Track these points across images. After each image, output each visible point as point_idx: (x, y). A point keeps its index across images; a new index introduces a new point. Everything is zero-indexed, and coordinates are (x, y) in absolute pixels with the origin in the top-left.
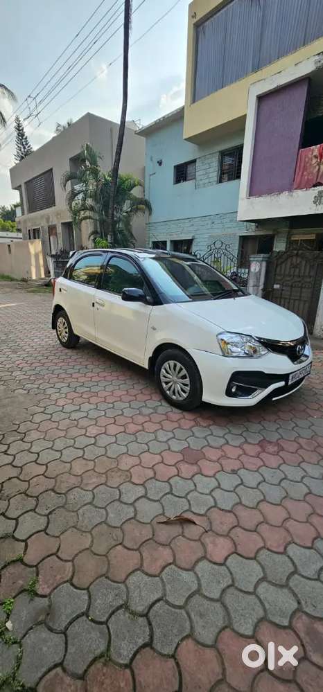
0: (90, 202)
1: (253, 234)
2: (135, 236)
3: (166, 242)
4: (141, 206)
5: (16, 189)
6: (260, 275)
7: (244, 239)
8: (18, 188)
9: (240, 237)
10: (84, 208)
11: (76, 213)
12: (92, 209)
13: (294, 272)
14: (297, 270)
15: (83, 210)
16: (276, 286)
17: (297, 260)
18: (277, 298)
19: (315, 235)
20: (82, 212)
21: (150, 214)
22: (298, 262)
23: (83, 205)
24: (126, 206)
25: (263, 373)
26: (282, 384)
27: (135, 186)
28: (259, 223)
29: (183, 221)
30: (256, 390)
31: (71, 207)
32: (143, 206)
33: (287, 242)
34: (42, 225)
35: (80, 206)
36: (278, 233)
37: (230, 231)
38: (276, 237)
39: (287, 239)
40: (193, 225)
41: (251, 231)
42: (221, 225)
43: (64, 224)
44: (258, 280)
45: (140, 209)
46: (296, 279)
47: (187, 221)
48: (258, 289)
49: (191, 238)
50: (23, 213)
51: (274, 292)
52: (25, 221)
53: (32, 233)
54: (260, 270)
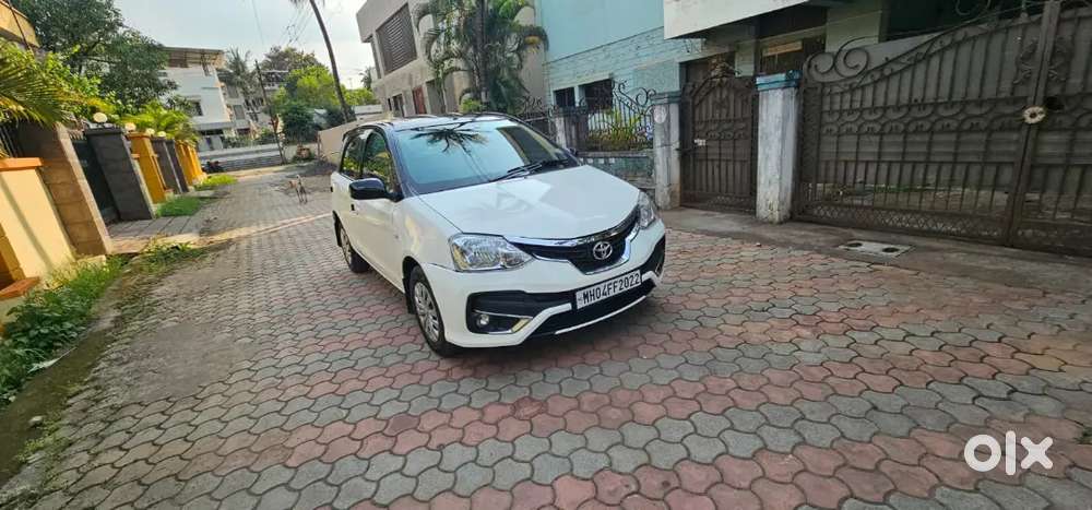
0: (455, 46)
1: (700, 56)
2: (526, 86)
3: (571, 90)
4: (531, 39)
5: (365, 42)
6: (669, 127)
7: (687, 67)
8: (368, 40)
9: (681, 64)
10: (449, 55)
11: (437, 64)
12: (461, 55)
13: (720, 116)
14: (724, 111)
15: (447, 59)
16: (700, 142)
17: (721, 94)
18: (701, 161)
19: (800, 43)
20: (446, 62)
21: (546, 48)
22: (724, 96)
23: (446, 52)
24: (512, 44)
25: (523, 292)
26: (567, 307)
27: (519, 8)
28: (707, 35)
29: (593, 52)
30: (518, 320)
31: (429, 58)
32: (536, 39)
33: (755, 63)
34: (404, 89)
35: (442, 53)
36: (738, 47)
37: (664, 57)
38: (737, 55)
39: (756, 54)
40: (609, 56)
41: (696, 50)
42: (650, 51)
43: (428, 83)
44: (667, 134)
45: (532, 44)
46: (726, 126)
47: (599, 51)
48: (669, 151)
49: (607, 77)
50: (379, 77)
51: (697, 151)
52: (383, 87)
53: (392, 100)
54: (668, 118)
